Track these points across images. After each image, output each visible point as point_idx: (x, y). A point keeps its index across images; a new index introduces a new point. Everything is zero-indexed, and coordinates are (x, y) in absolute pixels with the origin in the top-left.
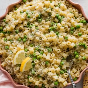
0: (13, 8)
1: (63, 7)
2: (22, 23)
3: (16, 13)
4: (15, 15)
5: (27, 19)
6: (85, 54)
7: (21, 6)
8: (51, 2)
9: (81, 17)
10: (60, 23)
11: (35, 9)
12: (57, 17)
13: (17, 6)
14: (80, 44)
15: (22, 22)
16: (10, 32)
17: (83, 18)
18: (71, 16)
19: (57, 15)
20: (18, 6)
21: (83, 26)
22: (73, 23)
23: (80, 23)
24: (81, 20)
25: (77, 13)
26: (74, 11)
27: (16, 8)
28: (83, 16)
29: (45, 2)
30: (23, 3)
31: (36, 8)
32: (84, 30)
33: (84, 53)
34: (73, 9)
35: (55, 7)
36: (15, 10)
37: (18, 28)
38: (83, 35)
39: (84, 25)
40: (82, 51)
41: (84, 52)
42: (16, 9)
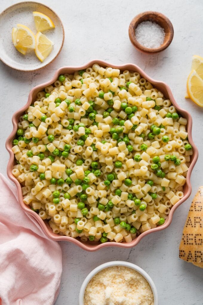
0: (41, 94)
1: (135, 88)
2: (60, 122)
3: (46, 102)
4: (45, 107)
5: (69, 113)
6: (177, 176)
7: (56, 89)
8: (112, 81)
9: (169, 106)
10: (130, 120)
11: (83, 95)
12: (123, 109)
13: (48, 90)
14: (168, 157)
15: (59, 119)
16: (37, 139)
17: (172, 109)
18: (150, 106)
19: (125, 104)
20: (50, 89)
21: (172, 123)
22: (154, 118)
23: (166, 118)
24: (168, 112)
25: (161, 99)
26: (154, 96)
27: (46, 93)
28: (172, 104)
29: (100, 81)
30: (60, 83)
31: (84, 93)
32: (175, 130)
33: (175, 174)
34: (152, 91)
35: (118, 90)
36: (46, 97)
37: (52, 131)
38: (172, 140)
39: (174, 121)
40: (172, 169)
41: (175, 171)
42: (47, 95)
